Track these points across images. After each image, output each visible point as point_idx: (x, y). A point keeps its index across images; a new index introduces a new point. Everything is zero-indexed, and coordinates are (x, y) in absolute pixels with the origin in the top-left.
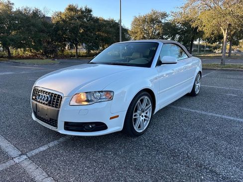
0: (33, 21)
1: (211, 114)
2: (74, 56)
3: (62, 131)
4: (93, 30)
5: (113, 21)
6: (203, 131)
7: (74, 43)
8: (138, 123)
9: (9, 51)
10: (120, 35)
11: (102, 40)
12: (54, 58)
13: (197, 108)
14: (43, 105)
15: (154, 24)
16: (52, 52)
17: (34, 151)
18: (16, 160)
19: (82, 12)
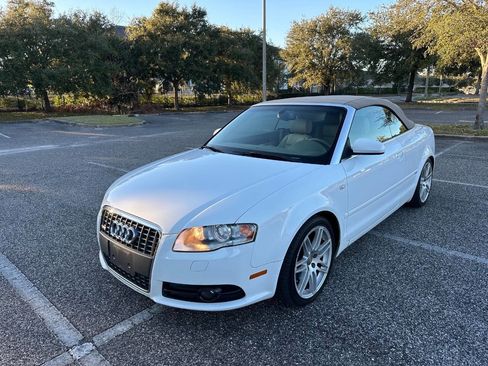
0: (91, 39)
1: (452, 253)
2: (172, 105)
3: (159, 298)
4: (210, 54)
5: (248, 33)
6: (437, 293)
7: (172, 79)
8: (304, 281)
9: (46, 99)
10: (264, 62)
11: (227, 72)
12: (133, 112)
13: (423, 238)
14: (123, 246)
15: (334, 37)
16: (128, 98)
17: (107, 333)
18: (76, 354)
19: (187, 16)
